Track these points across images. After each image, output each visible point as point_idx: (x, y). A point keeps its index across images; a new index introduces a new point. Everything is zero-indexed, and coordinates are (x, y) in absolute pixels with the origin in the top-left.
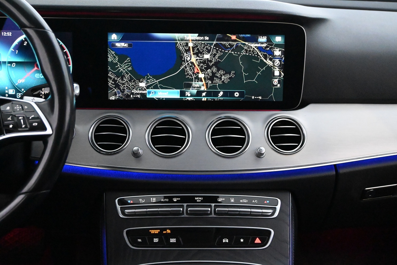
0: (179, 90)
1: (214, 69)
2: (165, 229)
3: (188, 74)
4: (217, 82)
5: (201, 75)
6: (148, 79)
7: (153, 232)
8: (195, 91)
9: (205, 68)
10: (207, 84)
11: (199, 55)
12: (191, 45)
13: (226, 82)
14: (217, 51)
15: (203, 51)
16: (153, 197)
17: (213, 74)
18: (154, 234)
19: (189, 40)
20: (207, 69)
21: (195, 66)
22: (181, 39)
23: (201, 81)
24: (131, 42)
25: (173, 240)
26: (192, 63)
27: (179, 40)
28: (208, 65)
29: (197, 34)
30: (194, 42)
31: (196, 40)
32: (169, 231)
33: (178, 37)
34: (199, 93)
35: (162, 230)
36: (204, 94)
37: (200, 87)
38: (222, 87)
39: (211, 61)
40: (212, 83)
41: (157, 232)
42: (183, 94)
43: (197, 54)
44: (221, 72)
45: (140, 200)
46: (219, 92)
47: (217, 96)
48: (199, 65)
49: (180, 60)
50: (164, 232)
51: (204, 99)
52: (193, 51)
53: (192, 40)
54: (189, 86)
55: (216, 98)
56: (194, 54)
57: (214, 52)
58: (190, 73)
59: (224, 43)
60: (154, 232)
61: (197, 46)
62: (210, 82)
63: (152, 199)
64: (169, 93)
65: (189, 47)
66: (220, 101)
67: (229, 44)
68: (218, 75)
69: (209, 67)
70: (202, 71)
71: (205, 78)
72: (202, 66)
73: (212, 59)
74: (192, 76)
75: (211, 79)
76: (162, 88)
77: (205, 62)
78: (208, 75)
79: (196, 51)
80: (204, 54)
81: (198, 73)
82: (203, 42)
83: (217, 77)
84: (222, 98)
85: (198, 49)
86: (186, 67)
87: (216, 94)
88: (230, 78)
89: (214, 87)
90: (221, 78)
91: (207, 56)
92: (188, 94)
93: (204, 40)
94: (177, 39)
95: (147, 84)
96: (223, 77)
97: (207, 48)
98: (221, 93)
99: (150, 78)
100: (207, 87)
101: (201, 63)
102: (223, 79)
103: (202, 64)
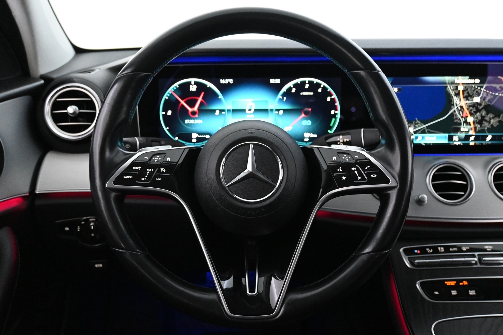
0: (447, 135)
1: (484, 113)
2: (462, 281)
3: (457, 118)
4: (486, 125)
5: (470, 119)
6: (415, 124)
7: (449, 283)
8: (463, 135)
9: (474, 112)
10: (475, 128)
11: (469, 98)
12: (461, 88)
13: (495, 125)
14: (487, 94)
15: (473, 94)
16: (440, 246)
17: (483, 118)
18: (450, 286)
19: (459, 84)
20: (476, 112)
21: (464, 110)
22: (450, 82)
23: (470, 124)
24: (401, 86)
25: (472, 293)
26: (461, 107)
27: (449, 84)
28: (477, 108)
29: (468, 77)
30: (465, 85)
31: (467, 84)
32: (465, 283)
33: (448, 81)
34: (467, 138)
35: (458, 281)
36: (472, 138)
37: (468, 131)
38: (490, 130)
39: (480, 105)
40: (481, 126)
41: (453, 283)
42: (450, 138)
43: (466, 98)
44: (490, 115)
45: (428, 249)
46: (487, 136)
47: (485, 140)
48: (468, 109)
49: (450, 103)
50: (461, 284)
51: (472, 144)
52: (463, 94)
53: (463, 84)
54: (458, 130)
55: (484, 142)
56: (464, 97)
57: (485, 95)
58: (459, 117)
59: (494, 85)
60: (451, 284)
61: (467, 89)
62: (479, 126)
63: (440, 249)
64: (437, 137)
65: (459, 91)
66: (488, 145)
67: (500, 87)
68: (487, 119)
69: (478, 111)
70: (471, 114)
71: (474, 122)
72: (471, 110)
73: (482, 102)
74: (460, 120)
75: (480, 122)
76: (429, 132)
77: (475, 105)
78: (477, 118)
79: (466, 94)
80: (473, 97)
81: (467, 117)
82: (473, 86)
83: (486, 121)
84: (490, 143)
85: (468, 93)
86: (455, 111)
87: (484, 138)
88: (499, 122)
89: (482, 131)
90: (490, 122)
91: (477, 99)
92: (456, 138)
93: (475, 83)
94: (447, 82)
95: (414, 129)
96: (492, 121)
97: (477, 92)
98: (489, 137)
99: (418, 123)
100: (475, 131)
101: (470, 106)
102: (492, 123)
103: (471, 108)
